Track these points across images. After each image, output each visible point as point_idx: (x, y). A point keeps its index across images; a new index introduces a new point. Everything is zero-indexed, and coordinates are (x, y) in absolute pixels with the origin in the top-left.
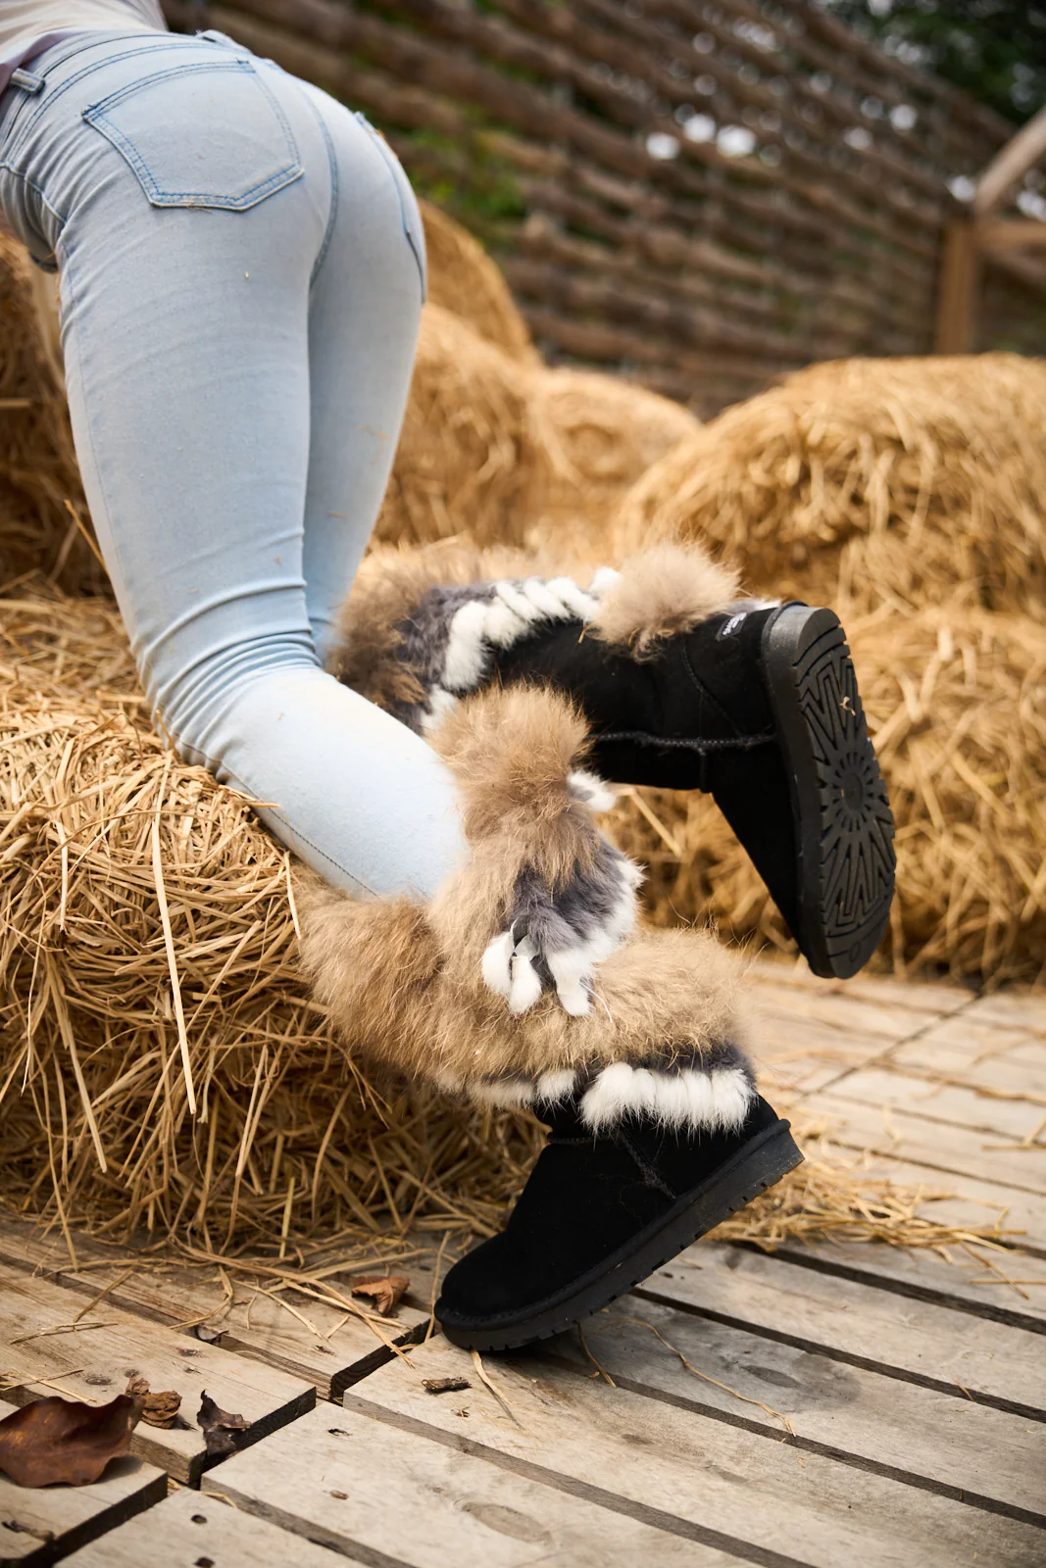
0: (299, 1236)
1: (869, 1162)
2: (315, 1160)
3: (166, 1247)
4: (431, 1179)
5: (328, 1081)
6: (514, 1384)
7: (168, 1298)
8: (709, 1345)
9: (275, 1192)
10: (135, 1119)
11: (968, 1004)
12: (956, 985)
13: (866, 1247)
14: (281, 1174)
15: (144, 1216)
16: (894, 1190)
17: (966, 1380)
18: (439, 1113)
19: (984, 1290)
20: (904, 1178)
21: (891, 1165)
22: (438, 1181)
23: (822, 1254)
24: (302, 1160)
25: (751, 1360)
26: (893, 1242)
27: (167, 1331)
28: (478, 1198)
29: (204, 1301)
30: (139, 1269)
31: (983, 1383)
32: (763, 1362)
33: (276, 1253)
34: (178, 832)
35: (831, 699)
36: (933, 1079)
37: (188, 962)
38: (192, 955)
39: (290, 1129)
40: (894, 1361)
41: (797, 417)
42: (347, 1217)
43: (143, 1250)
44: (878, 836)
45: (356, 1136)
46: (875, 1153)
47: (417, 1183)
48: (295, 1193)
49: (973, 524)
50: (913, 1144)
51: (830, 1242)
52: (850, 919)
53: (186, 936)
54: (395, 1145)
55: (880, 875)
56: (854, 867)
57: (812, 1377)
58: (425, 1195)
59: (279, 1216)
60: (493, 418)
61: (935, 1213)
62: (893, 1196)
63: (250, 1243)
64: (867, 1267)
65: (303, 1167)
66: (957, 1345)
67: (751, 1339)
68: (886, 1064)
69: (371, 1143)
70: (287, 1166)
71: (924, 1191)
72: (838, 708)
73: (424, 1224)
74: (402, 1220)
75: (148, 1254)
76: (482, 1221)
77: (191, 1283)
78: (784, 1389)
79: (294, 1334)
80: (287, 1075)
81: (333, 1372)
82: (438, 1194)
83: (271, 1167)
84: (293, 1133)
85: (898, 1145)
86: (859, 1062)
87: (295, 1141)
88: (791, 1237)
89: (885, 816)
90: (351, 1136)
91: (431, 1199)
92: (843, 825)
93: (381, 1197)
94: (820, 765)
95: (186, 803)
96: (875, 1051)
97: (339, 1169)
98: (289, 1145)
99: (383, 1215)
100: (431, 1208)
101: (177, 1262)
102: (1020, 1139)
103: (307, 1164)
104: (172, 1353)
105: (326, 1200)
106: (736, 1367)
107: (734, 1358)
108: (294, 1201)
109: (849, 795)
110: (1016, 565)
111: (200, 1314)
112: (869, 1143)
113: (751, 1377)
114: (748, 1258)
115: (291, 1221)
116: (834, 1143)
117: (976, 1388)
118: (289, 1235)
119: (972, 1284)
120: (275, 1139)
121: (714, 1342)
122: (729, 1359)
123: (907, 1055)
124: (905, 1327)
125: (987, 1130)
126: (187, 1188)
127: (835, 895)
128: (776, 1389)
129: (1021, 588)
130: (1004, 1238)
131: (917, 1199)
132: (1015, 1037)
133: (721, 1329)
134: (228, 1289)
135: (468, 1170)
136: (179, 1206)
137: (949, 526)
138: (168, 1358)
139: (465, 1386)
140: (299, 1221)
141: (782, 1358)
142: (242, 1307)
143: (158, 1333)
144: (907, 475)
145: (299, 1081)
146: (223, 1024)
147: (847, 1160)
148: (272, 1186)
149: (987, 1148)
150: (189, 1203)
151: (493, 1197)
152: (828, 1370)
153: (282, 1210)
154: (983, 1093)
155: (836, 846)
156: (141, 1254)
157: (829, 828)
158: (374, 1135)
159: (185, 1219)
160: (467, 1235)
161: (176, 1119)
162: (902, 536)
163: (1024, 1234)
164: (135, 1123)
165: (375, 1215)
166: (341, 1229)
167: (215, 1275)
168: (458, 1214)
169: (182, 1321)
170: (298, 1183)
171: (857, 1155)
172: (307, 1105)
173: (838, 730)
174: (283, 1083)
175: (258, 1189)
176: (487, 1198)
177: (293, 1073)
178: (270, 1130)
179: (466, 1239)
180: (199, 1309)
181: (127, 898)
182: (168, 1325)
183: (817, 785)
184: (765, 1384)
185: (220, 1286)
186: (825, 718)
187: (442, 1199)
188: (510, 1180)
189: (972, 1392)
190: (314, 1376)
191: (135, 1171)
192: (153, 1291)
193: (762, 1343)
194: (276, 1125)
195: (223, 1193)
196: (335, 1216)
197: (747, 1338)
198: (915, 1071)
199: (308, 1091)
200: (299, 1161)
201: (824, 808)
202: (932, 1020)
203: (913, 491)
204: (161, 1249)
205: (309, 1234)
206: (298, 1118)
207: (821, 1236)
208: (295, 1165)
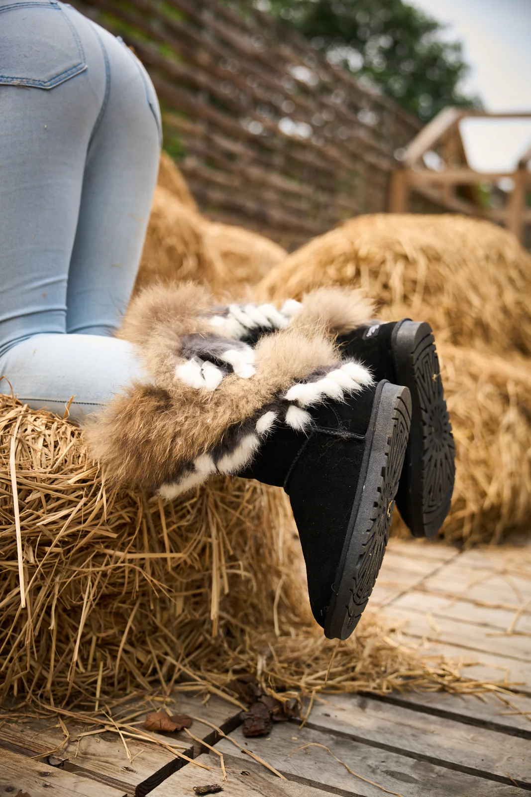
0: (106, 697)
1: (427, 645)
2: (117, 651)
3: (25, 706)
4: (183, 660)
5: (124, 602)
6: (249, 787)
7: (29, 739)
8: (360, 758)
9: (91, 671)
10: (5, 628)
11: (457, 556)
12: (449, 545)
13: (436, 695)
14: (94, 660)
15: (12, 687)
16: (446, 660)
17: (512, 774)
18: (186, 621)
19: (509, 719)
20: (449, 653)
21: (439, 646)
22: (187, 661)
23: (413, 699)
24: (107, 651)
25: (386, 766)
26: (452, 691)
27: (30, 761)
28: (210, 671)
29: (51, 740)
30: (9, 721)
31: (523, 776)
32: (394, 768)
33: (93, 708)
34: (35, 447)
35: (428, 375)
36: (449, 596)
37: (43, 527)
38: (45, 522)
39: (100, 632)
40: (469, 764)
41: (352, 243)
42: (134, 685)
43: (12, 709)
44: (449, 456)
45: (139, 636)
46: (429, 640)
47: (174, 662)
48: (103, 671)
49: (446, 300)
50: (448, 634)
51: (415, 692)
52: (434, 503)
53: (42, 511)
54: (161, 640)
55: (449, 478)
56: (438, 473)
57: (424, 776)
58: (180, 670)
59: (94, 685)
60: (186, 243)
61: (469, 673)
62: (446, 664)
63: (76, 702)
64: (440, 707)
65: (108, 655)
66: (502, 752)
67: (383, 754)
68: (421, 588)
69: (148, 639)
70: (98, 654)
71: (462, 661)
72: (432, 380)
73: (179, 688)
74: (167, 685)
75: (14, 711)
76: (214, 685)
77: (42, 728)
78: (409, 784)
79: (110, 760)
80: (100, 599)
81: (136, 784)
82: (187, 669)
83: (88, 655)
84: (103, 635)
85: (439, 634)
86: (406, 588)
87: (103, 639)
88: (395, 690)
89: (451, 445)
90: (136, 636)
91: (184, 672)
92: (433, 448)
93: (155, 671)
94: (423, 413)
95: (39, 430)
96: (414, 581)
97: (129, 655)
98: (100, 642)
99: (155, 683)
100: (183, 678)
101: (32, 715)
102: (504, 630)
103: (110, 654)
104: (34, 774)
105: (122, 674)
106: (378, 771)
107: (376, 766)
108: (103, 676)
109: (436, 430)
110: (469, 322)
111: (50, 749)
112: (425, 634)
113: (389, 777)
114: (371, 703)
115: (101, 688)
116: (404, 634)
117: (519, 779)
118: (100, 697)
119: (501, 715)
120: (91, 638)
121: (363, 756)
122: (373, 766)
123: (432, 584)
124: (469, 742)
125: (485, 625)
126: (37, 670)
127: (428, 490)
128: (405, 784)
129: (471, 335)
130: (512, 687)
131: (460, 665)
132: (485, 574)
133: (365, 748)
134: (66, 732)
135: (203, 654)
136: (32, 681)
137: (433, 300)
138: (32, 778)
139: (218, 790)
140: (106, 688)
141: (405, 765)
142: (75, 743)
143: (24, 762)
144: (412, 274)
145: (105, 603)
146: (63, 566)
147: (414, 644)
148: (89, 667)
149: (488, 635)
150: (39, 679)
151: (219, 670)
152: (432, 771)
153: (95, 682)
154: (478, 604)
155: (430, 460)
156: (10, 711)
157: (427, 449)
158: (149, 635)
159: (36, 689)
160: (206, 694)
161: (35, 628)
162: (409, 306)
163: (524, 684)
164: (5, 631)
165: (151, 683)
166: (131, 692)
167: (57, 723)
168: (200, 681)
169: (38, 754)
170: (105, 665)
171: (420, 641)
172: (112, 616)
173: (431, 393)
174: (97, 604)
175: (82, 669)
176: (215, 671)
177: (104, 597)
178: (88, 633)
179: (206, 697)
180: (49, 746)
181: (6, 490)
182: (30, 756)
183: (421, 423)
184: (397, 781)
185: (60, 730)
186: (425, 385)
187: (190, 672)
188: (228, 660)
189: (518, 782)
190: (125, 787)
191: (7, 660)
192: (19, 735)
193: (391, 756)
194: (92, 630)
195: (60, 672)
196: (126, 684)
197: (382, 753)
198: (438, 593)
199: (112, 608)
200: (105, 652)
201: (425, 438)
202: (439, 565)
203: (415, 282)
204: (22, 707)
205: (112, 695)
206: (105, 626)
207: (410, 689)
208: (103, 654)
